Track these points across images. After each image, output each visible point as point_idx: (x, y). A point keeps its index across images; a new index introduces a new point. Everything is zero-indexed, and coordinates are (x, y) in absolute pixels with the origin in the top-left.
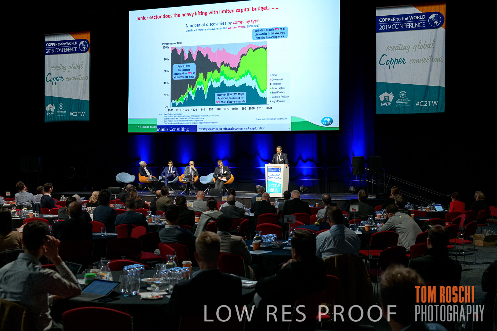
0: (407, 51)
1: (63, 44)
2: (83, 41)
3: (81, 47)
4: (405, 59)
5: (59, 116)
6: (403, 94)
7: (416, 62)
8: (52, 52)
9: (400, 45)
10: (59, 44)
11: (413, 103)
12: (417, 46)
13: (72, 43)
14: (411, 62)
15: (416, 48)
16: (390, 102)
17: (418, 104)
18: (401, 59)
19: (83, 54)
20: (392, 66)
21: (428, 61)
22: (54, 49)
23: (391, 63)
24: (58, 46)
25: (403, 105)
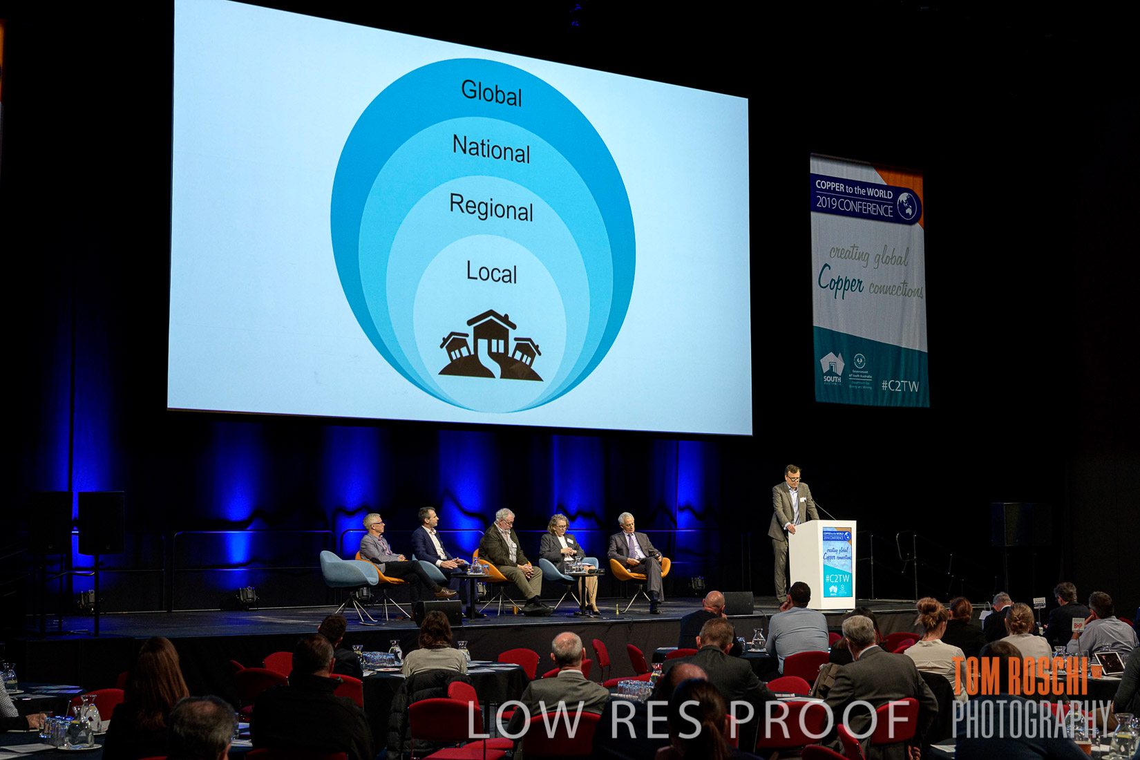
0: (864, 263)
4: (862, 282)
6: (860, 360)
7: (880, 293)
9: (854, 247)
11: (876, 384)
12: (881, 257)
14: (872, 290)
15: (878, 260)
16: (837, 376)
17: (886, 385)
18: (854, 280)
20: (840, 293)
21: (899, 292)
23: (839, 288)
25: (861, 385)
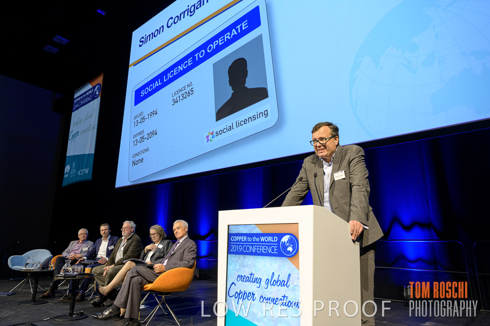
1: (84, 95)
2: (97, 86)
3: (96, 92)
5: (71, 177)
8: (77, 107)
10: (82, 97)
13: (90, 92)
19: (96, 100)
22: (78, 103)
24: (81, 99)
